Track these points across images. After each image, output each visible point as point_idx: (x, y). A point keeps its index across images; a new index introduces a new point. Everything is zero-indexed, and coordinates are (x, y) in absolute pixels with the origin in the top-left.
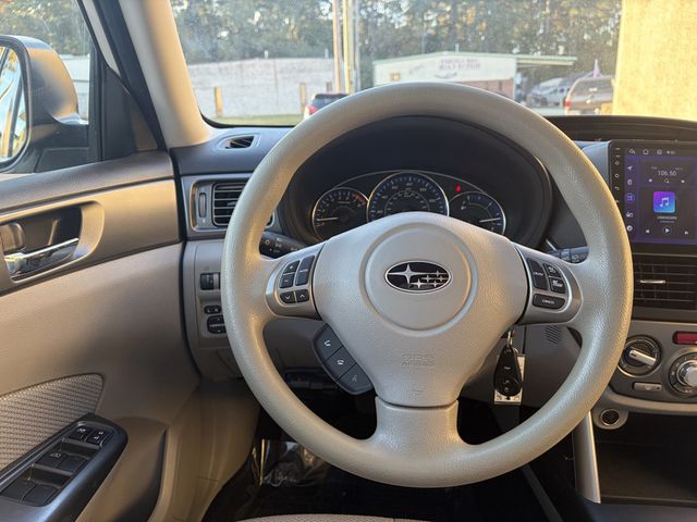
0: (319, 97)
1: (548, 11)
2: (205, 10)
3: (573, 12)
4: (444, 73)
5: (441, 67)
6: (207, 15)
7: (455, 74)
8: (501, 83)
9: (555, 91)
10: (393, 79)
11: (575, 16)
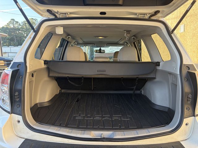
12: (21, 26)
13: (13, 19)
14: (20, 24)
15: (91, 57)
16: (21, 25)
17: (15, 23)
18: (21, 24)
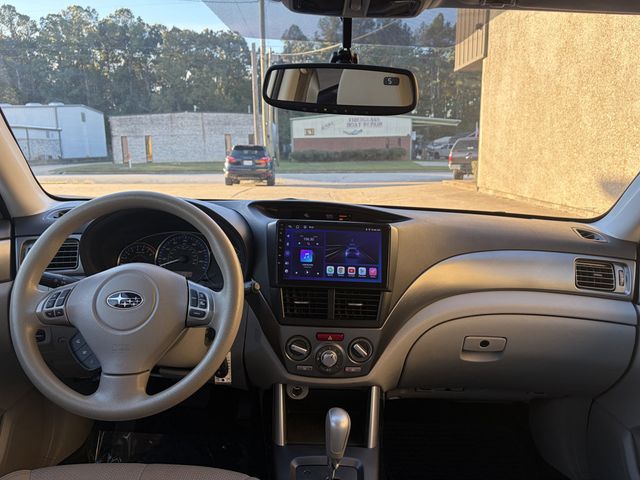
0: (238, 148)
1: (438, 80)
2: (141, 67)
3: (459, 83)
4: (351, 130)
5: (349, 125)
6: (142, 72)
7: (361, 131)
8: (399, 139)
9: (445, 147)
10: (307, 134)
11: (461, 86)
12: (37, 34)
13: (10, 7)
14: (35, 26)
15: (281, 149)
16: (37, 30)
17: (16, 20)
18: (39, 27)
